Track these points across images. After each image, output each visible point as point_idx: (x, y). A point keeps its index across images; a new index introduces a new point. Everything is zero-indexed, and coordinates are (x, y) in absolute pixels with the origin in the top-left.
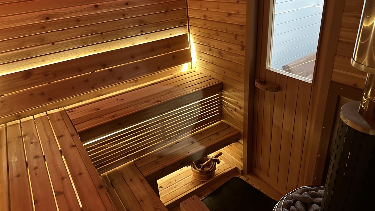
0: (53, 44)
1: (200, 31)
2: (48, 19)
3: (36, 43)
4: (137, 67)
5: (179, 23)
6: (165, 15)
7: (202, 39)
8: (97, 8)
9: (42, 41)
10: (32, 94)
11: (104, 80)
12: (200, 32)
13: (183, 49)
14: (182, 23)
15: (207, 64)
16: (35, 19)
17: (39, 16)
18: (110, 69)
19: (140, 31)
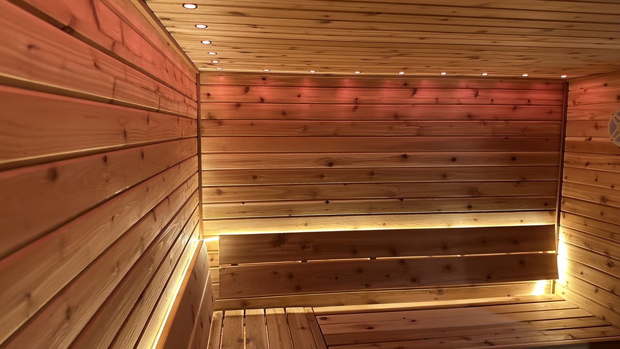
0: (327, 202)
1: (586, 225)
2: (331, 164)
3: (305, 196)
4: (448, 267)
5: (541, 205)
6: (516, 186)
7: (590, 240)
8: (405, 159)
9: (314, 195)
10: (275, 273)
11: (387, 276)
12: (586, 227)
13: (542, 252)
14: (546, 204)
15: (597, 291)
16: (314, 162)
17: (320, 159)
18: (402, 260)
19: (466, 205)
